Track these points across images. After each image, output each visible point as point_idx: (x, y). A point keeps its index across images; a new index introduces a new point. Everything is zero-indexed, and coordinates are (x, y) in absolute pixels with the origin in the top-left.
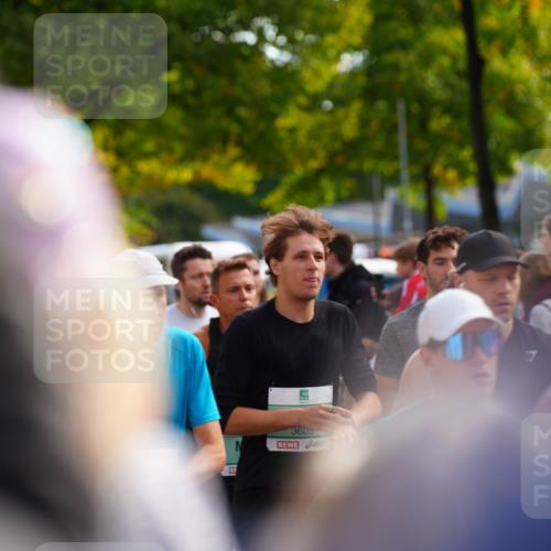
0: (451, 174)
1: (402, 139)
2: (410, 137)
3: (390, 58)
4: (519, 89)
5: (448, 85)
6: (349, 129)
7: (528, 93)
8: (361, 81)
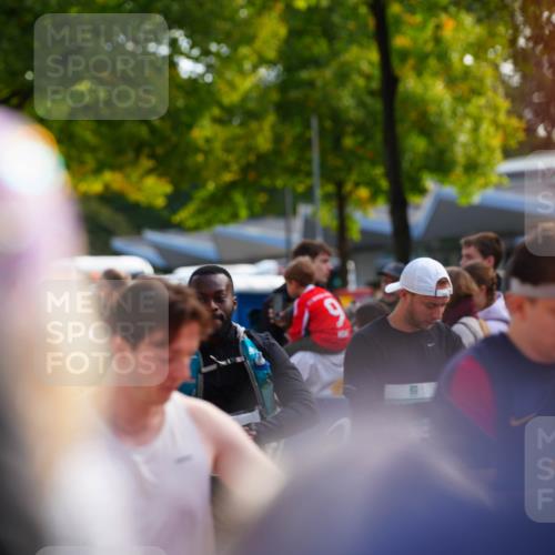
0: (363, 192)
1: (315, 155)
2: (323, 153)
3: (305, 75)
4: (432, 109)
5: (361, 104)
6: (264, 142)
7: (440, 114)
8: (275, 96)
